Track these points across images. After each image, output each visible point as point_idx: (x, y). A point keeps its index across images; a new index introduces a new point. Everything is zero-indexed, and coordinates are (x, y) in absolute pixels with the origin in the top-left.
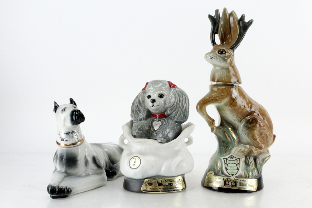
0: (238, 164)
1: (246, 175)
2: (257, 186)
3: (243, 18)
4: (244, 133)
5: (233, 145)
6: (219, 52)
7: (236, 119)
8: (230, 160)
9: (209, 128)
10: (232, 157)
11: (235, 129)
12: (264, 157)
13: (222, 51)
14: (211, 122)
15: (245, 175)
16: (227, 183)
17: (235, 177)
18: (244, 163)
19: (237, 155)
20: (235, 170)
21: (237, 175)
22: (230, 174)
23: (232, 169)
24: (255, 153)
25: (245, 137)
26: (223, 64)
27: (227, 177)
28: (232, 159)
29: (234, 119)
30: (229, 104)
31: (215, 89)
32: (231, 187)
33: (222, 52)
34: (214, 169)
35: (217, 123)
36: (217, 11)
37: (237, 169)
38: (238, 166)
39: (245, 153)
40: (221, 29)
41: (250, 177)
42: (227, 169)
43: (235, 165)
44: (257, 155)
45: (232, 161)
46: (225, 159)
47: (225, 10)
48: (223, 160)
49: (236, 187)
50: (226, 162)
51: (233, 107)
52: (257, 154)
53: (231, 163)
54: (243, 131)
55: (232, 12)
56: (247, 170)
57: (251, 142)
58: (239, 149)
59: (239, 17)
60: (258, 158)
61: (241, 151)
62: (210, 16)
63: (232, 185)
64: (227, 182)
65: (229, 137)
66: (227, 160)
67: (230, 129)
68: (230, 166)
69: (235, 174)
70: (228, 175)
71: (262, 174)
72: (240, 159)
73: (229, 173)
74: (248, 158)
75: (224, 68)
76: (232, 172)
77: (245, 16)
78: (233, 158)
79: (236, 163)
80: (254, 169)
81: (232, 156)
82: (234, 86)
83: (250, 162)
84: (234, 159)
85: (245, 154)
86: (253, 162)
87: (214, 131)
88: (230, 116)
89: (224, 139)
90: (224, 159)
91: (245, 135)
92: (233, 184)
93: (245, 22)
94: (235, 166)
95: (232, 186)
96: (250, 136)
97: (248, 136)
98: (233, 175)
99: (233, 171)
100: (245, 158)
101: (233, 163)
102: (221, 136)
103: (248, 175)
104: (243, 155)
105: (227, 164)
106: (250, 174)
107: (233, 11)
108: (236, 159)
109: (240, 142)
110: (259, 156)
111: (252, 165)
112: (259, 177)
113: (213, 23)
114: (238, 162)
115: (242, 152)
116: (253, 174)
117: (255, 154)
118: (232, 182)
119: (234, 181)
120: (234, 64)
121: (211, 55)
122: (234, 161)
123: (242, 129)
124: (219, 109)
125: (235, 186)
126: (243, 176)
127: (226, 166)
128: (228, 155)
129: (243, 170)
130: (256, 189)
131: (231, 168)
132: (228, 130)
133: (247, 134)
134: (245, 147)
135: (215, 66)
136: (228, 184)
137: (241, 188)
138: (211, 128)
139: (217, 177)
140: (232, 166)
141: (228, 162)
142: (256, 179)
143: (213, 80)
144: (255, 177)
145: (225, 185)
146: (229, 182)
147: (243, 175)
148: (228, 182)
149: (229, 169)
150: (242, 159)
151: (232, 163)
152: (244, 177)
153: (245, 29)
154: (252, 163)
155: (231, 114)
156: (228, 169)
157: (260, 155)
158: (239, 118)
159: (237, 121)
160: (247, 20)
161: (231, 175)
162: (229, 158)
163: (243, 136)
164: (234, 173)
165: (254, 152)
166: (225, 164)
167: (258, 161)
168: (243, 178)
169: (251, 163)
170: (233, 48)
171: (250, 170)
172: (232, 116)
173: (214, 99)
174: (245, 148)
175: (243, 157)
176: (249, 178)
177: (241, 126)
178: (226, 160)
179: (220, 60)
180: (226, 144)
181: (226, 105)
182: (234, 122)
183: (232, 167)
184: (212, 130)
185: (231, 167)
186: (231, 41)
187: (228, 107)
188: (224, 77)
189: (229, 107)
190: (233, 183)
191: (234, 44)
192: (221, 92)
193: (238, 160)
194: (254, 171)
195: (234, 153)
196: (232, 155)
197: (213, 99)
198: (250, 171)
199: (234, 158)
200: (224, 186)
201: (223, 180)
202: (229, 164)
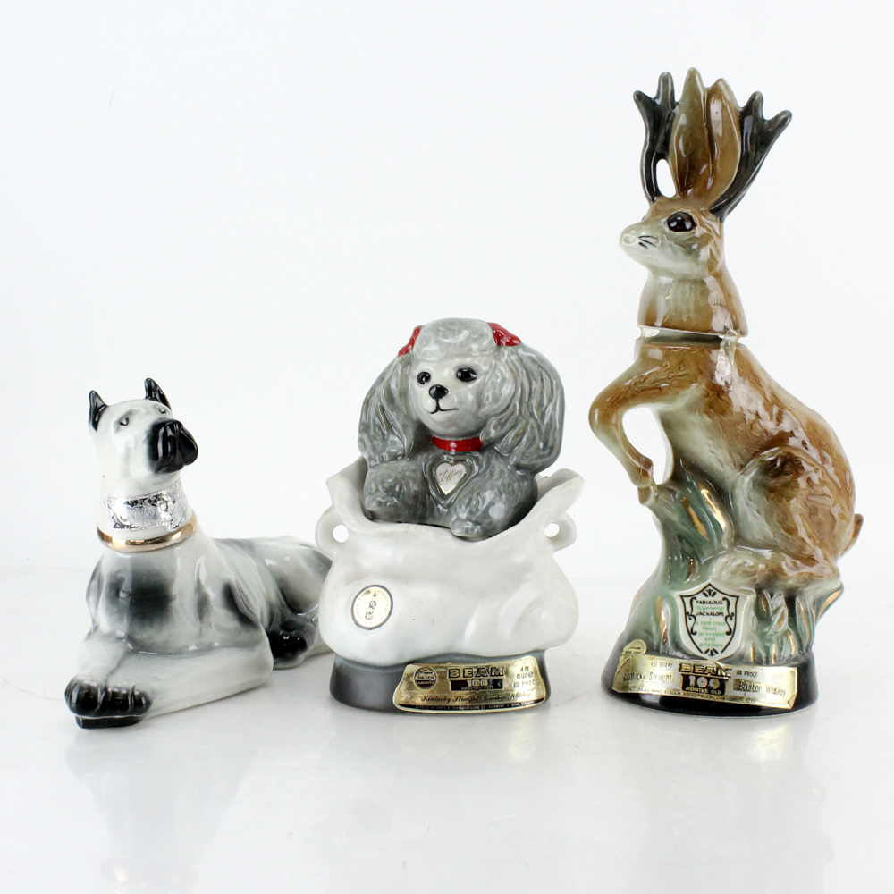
0: (732, 616)
1: (760, 654)
2: (796, 691)
3: (754, 105)
4: (755, 506)
5: (716, 549)
6: (669, 222)
7: (729, 458)
8: (704, 602)
9: (633, 490)
10: (710, 591)
11: (722, 494)
12: (820, 592)
13: (683, 220)
14: (640, 468)
15: (754, 654)
16: (692, 683)
17: (720, 661)
18: (753, 614)
19: (729, 584)
20: (720, 635)
21: (728, 653)
22: (704, 649)
23: (709, 631)
24: (790, 578)
25: (757, 523)
26: (684, 266)
27: (692, 662)
28: (710, 598)
29: (721, 457)
30: (703, 407)
31: (657, 353)
32: (704, 696)
33: (680, 224)
34: (649, 632)
35: (661, 472)
36: (666, 80)
37: (728, 633)
38: (732, 624)
39: (756, 576)
40: (677, 144)
41: (773, 662)
42: (691, 633)
43: (721, 619)
44: (798, 585)
45: (709, 606)
46: (685, 599)
47: (692, 77)
48: (679, 602)
49: (723, 693)
50: (689, 610)
51: (716, 418)
52: (798, 582)
53: (706, 611)
54: (750, 500)
55: (716, 84)
56: (762, 636)
57: (779, 541)
58: (734, 564)
59: (742, 102)
60: (801, 594)
61: (744, 571)
62: (641, 98)
63: (709, 689)
64: (692, 679)
65: (702, 520)
66: (694, 601)
67: (704, 492)
68: (705, 623)
69: (719, 650)
70: (696, 652)
71: (814, 649)
72: (738, 597)
73: (701, 645)
74: (768, 596)
75: (688, 280)
76: (710, 642)
77: (761, 100)
78: (714, 594)
79: (726, 614)
80: (786, 633)
81: (710, 588)
82: (722, 344)
83: (775, 608)
84: (719, 597)
85: (758, 582)
86: (785, 610)
87: (651, 500)
88: (706, 449)
89: (684, 529)
90: (682, 597)
91: (757, 514)
92: (711, 684)
93: (764, 120)
94: (720, 624)
95: (709, 692)
96: (775, 517)
97: (768, 520)
98: (712, 654)
99: (713, 640)
100: (755, 596)
101: (715, 611)
102: (675, 517)
103: (764, 655)
105: (694, 613)
106: (774, 650)
107: (720, 80)
108: (724, 599)
109: (739, 538)
110: (806, 589)
111: (780, 620)
112: (803, 659)
113: (649, 122)
114: (732, 610)
115: (747, 574)
116: (781, 649)
117: (791, 582)
118: (709, 679)
119: (716, 674)
120: (724, 265)
121: (643, 234)
122: (719, 606)
123: (746, 493)
124: (669, 424)
125: (719, 692)
126: (749, 658)
127: (690, 623)
128: (698, 584)
129: (748, 638)
130: (792, 703)
131: (707, 629)
132: (700, 498)
133: (763, 513)
134: (757, 556)
135: (656, 271)
136: (696, 686)
137: (741, 698)
138: (640, 490)
139: (658, 660)
140: (709, 623)
141: (697, 608)
142: (792, 669)
143: (649, 321)
144: (788, 662)
145: (684, 689)
146: (700, 679)
147: (746, 654)
148: (697, 678)
149: (701, 634)
150: (746, 598)
151: (709, 611)
152: (752, 660)
153: (761, 144)
154: (780, 611)
155: (711, 441)
157: (807, 586)
158: (739, 457)
159: (732, 465)
160: (768, 113)
161: (706, 652)
162: (701, 594)
163: (751, 518)
164: (717, 646)
165: (785, 574)
166: (686, 614)
167: (800, 605)
168: (748, 663)
169: (776, 612)
170: (719, 210)
171: (771, 635)
172: (713, 449)
173: (652, 389)
174: (756, 561)
175: (750, 592)
176: (768, 663)
177: (743, 484)
178: (691, 601)
179: (674, 252)
180: (692, 546)
181: (691, 408)
182: (721, 469)
183: (712, 626)
184: (644, 495)
185: (707, 626)
186: (713, 184)
187: (700, 415)
188: (689, 312)
189: (705, 416)
190: (712, 681)
191: (723, 197)
192: (675, 362)
193: (732, 601)
194: (788, 639)
195: (718, 579)
196: (710, 585)
197: (647, 389)
198: (774, 639)
199: (718, 593)
200: (682, 692)
201: (680, 671)
202: (701, 614)
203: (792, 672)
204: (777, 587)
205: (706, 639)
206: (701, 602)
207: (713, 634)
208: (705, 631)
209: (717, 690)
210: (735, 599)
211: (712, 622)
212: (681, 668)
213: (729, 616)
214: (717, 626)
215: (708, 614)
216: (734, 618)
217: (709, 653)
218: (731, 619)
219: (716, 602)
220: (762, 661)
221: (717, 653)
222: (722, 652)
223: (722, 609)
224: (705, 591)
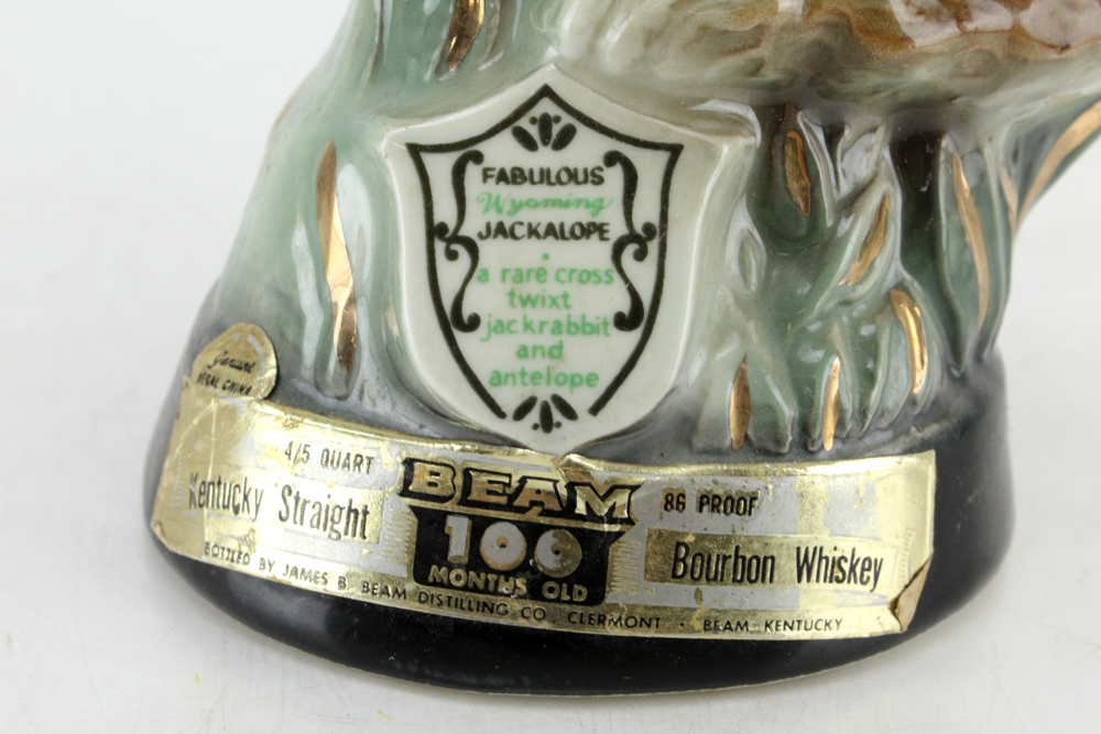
0: (645, 240)
1: (771, 408)
2: (927, 551)
8: (515, 177)
10: (545, 123)
15: (744, 407)
16: (458, 548)
17: (584, 451)
18: (743, 222)
19: (627, 88)
20: (585, 328)
21: (625, 412)
22: (509, 399)
23: (536, 314)
24: (924, 55)
27: (453, 450)
28: (545, 158)
32: (516, 611)
37: (623, 322)
38: (642, 275)
39: (764, 51)
41: (829, 445)
42: (454, 321)
43: (595, 253)
44: (956, 85)
45: (541, 192)
46: (428, 159)
48: (402, 177)
49: (596, 596)
50: (445, 212)
52: (958, 72)
53: (527, 216)
60: (965, 120)
61: (704, 29)
63: (537, 584)
64: (458, 529)
66: (473, 173)
68: (520, 276)
69: (581, 400)
72: (675, 151)
73: (498, 379)
74: (816, 137)
76: (537, 364)
78: (567, 135)
79: (617, 229)
80: (887, 303)
81: (546, 107)
83: (846, 188)
84: (586, 150)
85: (770, 75)
86: (889, 194)
90: (415, 151)
92: (546, 555)
94: (587, 276)
95: (535, 592)
98: (547, 424)
99: (556, 353)
100: (756, 139)
101: (570, 217)
103: (788, 411)
104: (727, 87)
105: (470, 229)
106: (836, 379)
108: (612, 158)
111: (866, 245)
112: (960, 404)
114: (646, 209)
116: (868, 378)
117: (923, 75)
118: (532, 533)
119: (568, 509)
122: (588, 191)
125: (581, 592)
126: (719, 426)
127: (451, 275)
129: (720, 335)
130: (909, 608)
131: (527, 301)
136: (476, 561)
137: (682, 617)
140: (540, 274)
141: (485, 203)
142: (911, 460)
144: (901, 433)
145: (420, 574)
146: (491, 536)
147: (710, 409)
148: (478, 528)
149: (502, 327)
150: (711, 155)
151: (542, 218)
152: (732, 433)
154: (872, 202)
156: (473, 323)
157: (995, 87)
161: (521, 413)
162: (506, 139)
164: (574, 381)
165: (904, 40)
166: (435, 231)
167: (954, 179)
168: (715, 453)
169: (849, 205)
171: (824, 317)
175: (733, 125)
176: (806, 448)
178: (458, 173)
183: (552, 288)
185: (532, 288)
190: (546, 542)
193: (649, 166)
194: (899, 325)
195: (585, 64)
196: (546, 92)
198: (837, 334)
199: (583, 131)
200: (411, 586)
201: (405, 493)
202: (501, 231)
203: (914, 476)
204: (855, 98)
205: (523, 352)
206: (502, 177)
207: (557, 328)
208: (517, 314)
209: (569, 581)
210: (662, 157)
211: (552, 266)
212: (407, 481)
213: (631, 237)
214: (573, 289)
215: (532, 232)
216: (653, 247)
217: (534, 416)
218: (641, 255)
219: (572, 175)
220: (779, 442)
221: (570, 413)
222: (595, 409)
223: (598, 206)
224: (524, 123)
